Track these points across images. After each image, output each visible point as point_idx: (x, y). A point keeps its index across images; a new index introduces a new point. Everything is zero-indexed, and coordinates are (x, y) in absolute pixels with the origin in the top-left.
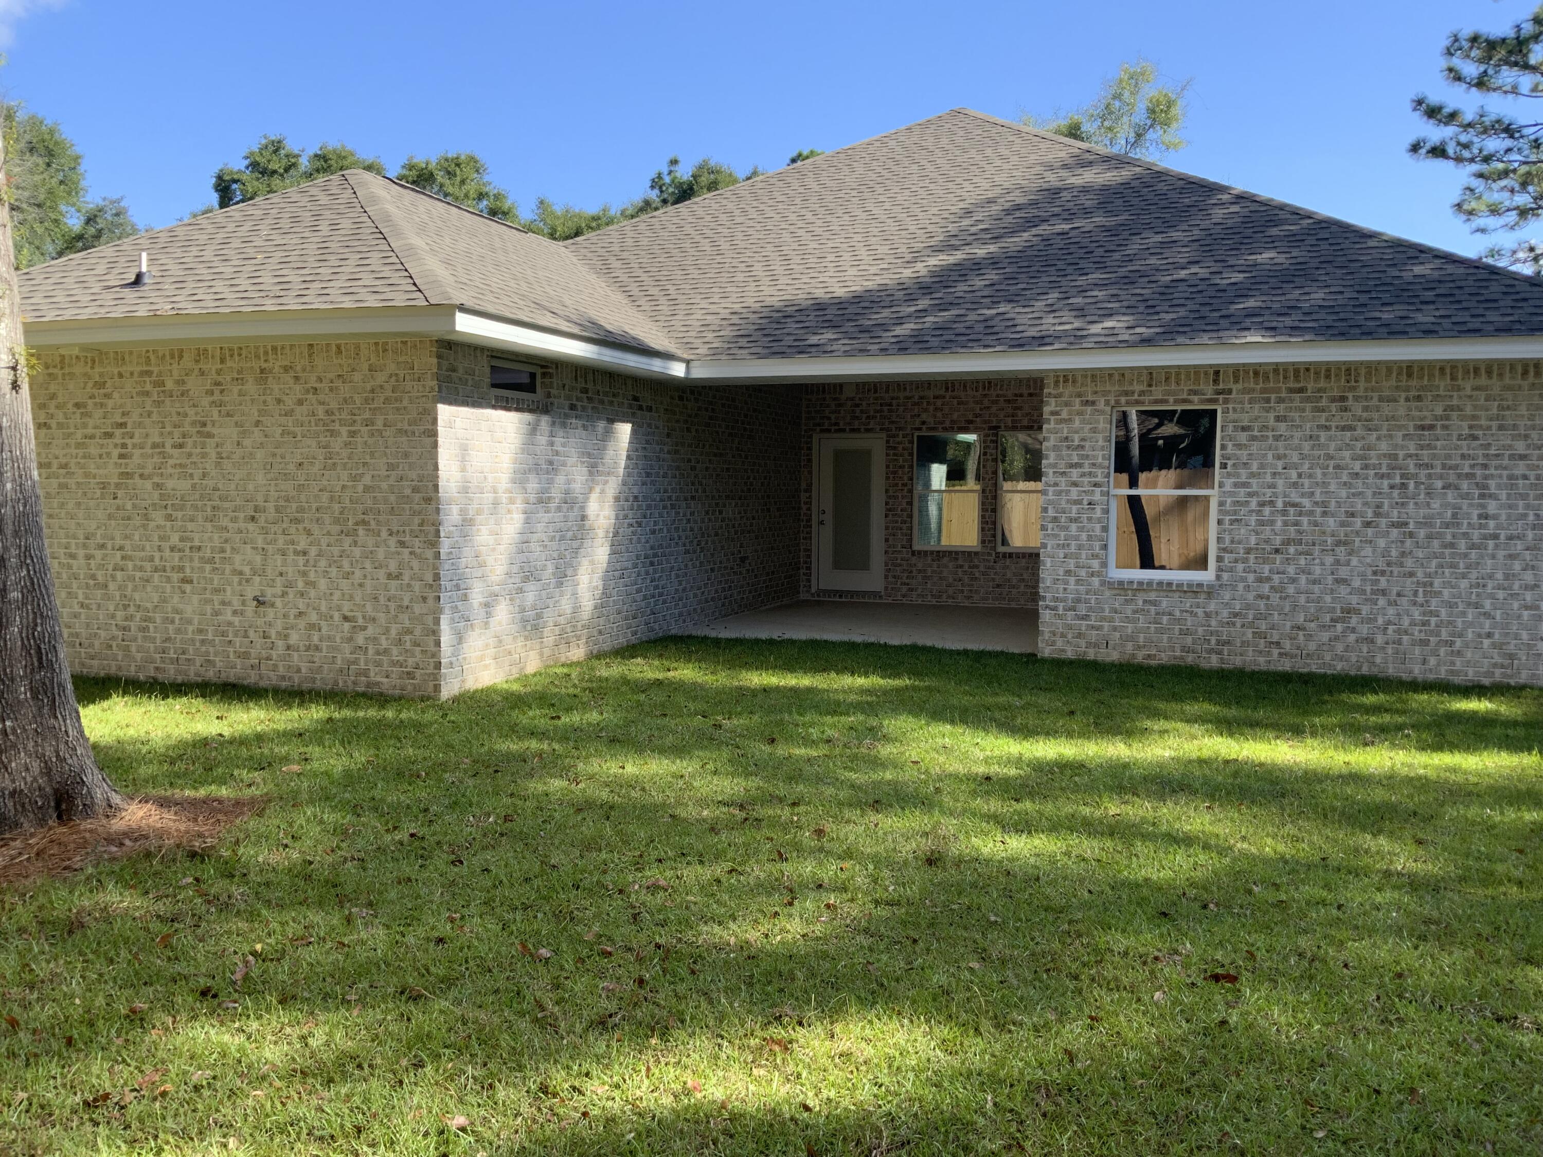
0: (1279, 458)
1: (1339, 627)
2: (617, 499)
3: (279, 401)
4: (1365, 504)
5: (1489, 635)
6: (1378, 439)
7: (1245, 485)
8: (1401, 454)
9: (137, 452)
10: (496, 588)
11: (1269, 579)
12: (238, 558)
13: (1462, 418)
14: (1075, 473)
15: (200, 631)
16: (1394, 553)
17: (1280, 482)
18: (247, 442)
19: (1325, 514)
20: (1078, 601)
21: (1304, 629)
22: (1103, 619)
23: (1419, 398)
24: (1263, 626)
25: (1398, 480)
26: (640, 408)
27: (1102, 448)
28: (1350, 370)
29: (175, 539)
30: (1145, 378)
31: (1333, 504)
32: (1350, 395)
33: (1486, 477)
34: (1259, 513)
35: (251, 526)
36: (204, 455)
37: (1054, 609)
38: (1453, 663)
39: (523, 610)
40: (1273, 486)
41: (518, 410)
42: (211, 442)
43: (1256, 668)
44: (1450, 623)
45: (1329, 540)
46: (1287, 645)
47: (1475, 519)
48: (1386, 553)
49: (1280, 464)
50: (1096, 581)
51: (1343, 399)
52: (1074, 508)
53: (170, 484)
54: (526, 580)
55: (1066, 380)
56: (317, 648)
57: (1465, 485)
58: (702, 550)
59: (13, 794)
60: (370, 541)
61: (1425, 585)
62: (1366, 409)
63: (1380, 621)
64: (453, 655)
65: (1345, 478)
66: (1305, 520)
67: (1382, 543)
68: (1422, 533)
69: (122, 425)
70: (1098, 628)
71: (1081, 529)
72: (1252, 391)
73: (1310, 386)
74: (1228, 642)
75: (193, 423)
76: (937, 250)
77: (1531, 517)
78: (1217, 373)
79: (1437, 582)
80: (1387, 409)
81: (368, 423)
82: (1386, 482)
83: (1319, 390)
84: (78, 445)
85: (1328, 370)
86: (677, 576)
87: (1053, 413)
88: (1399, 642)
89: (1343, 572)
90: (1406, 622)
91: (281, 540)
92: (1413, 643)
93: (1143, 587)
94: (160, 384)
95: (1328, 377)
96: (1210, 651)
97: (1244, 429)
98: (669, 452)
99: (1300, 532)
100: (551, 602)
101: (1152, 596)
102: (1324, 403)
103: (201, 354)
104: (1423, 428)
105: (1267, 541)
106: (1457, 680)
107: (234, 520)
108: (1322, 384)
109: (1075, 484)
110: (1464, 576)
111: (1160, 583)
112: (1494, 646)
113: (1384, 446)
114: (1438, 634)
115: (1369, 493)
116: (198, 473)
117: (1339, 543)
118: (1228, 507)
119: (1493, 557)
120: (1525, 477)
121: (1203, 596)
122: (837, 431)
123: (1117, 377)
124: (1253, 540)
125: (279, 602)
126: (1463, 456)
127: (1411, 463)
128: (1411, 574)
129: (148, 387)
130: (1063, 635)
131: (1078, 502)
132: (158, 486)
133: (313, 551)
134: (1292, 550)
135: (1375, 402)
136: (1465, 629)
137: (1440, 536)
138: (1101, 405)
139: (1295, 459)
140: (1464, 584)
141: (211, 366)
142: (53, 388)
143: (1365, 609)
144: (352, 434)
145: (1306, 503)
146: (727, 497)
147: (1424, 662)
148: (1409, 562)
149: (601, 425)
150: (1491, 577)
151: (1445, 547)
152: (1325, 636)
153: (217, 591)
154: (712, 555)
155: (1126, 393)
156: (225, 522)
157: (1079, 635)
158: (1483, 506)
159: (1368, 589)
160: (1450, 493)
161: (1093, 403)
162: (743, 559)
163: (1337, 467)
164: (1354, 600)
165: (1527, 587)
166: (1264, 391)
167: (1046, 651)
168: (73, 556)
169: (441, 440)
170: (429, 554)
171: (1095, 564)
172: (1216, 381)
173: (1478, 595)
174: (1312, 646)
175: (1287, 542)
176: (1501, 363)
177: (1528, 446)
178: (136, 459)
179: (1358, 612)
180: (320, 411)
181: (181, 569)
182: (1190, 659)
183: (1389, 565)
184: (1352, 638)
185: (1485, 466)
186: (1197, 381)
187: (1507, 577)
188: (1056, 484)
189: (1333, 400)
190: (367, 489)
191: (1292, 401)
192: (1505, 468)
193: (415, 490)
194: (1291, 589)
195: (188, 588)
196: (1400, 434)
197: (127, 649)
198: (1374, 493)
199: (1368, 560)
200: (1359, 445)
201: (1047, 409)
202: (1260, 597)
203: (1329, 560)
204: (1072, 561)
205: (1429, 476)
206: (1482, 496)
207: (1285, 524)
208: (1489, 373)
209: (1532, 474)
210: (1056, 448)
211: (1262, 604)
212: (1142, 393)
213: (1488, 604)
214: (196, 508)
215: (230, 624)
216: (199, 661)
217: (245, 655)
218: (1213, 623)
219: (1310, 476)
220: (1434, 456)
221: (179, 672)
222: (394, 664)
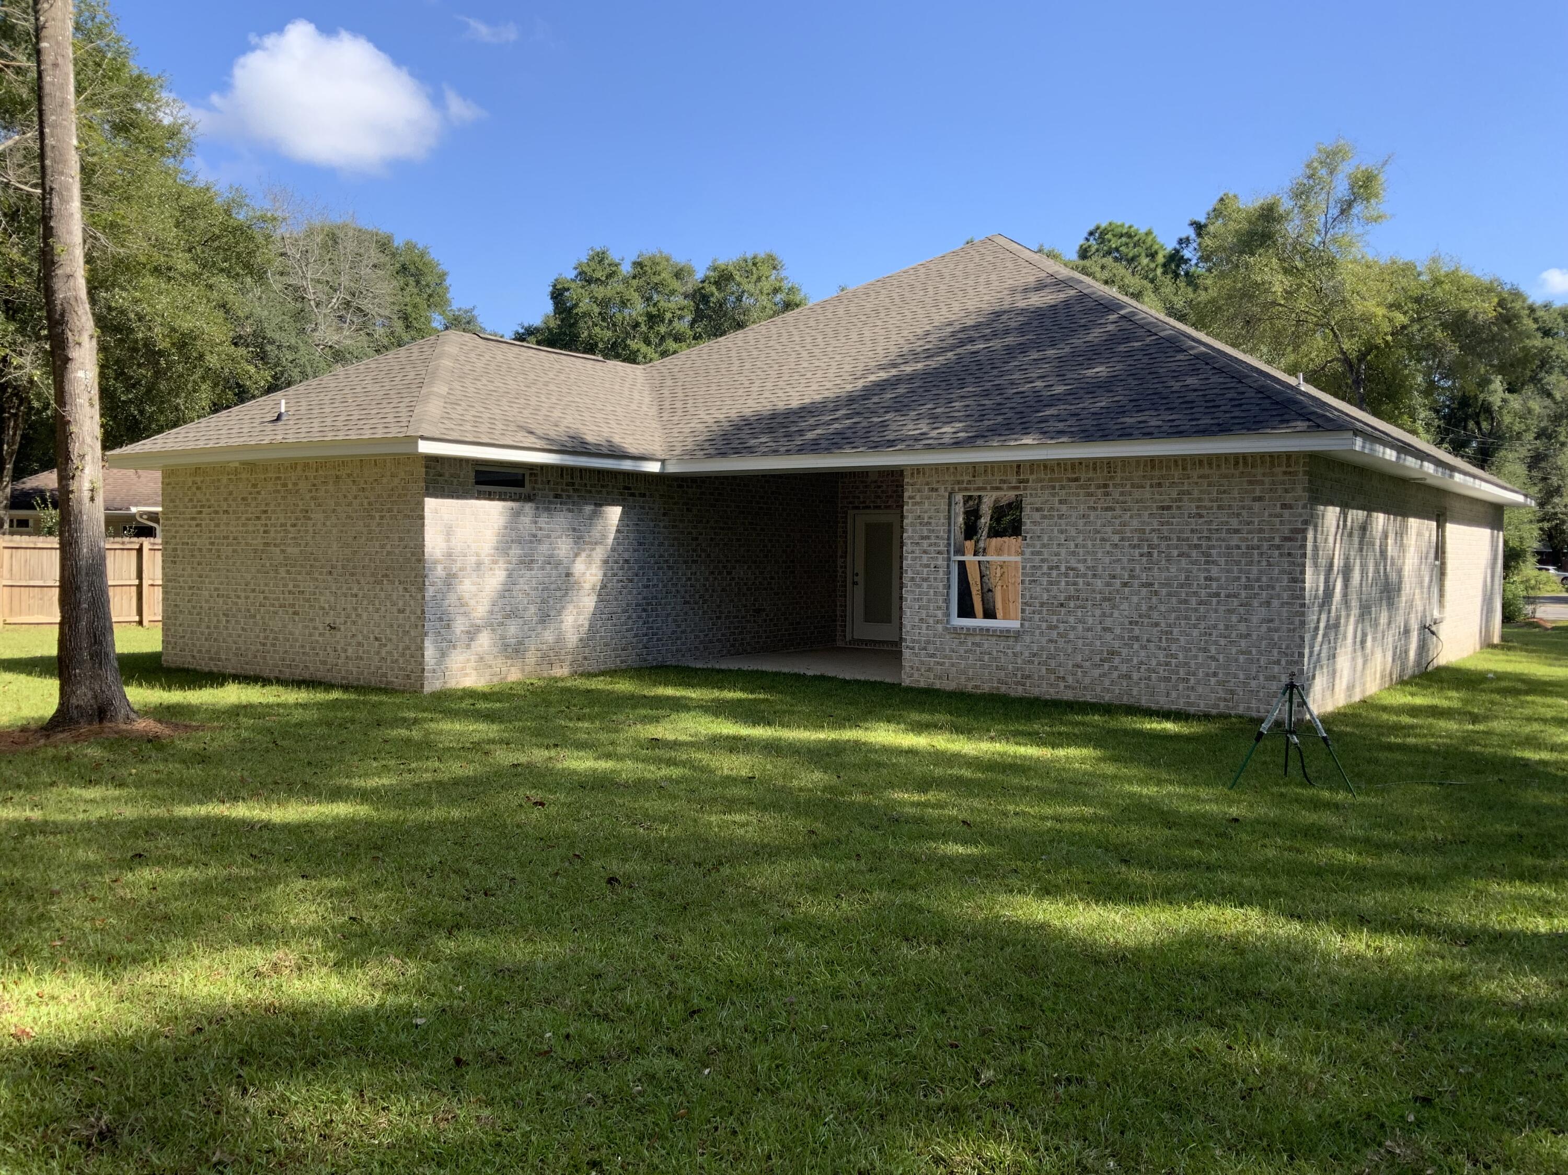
0: (1062, 532)
1: (1106, 666)
2: (606, 562)
3: (345, 496)
4: (1123, 568)
5: (1215, 674)
6: (1131, 517)
7: (1039, 553)
8: (1148, 528)
9: (273, 529)
10: (479, 622)
11: (1056, 627)
12: (322, 598)
13: (1191, 500)
14: (925, 543)
15: (303, 646)
16: (1144, 607)
17: (1063, 551)
18: (328, 523)
19: (1094, 576)
20: (928, 642)
21: (1081, 667)
22: (945, 657)
23: (1160, 485)
24: (1053, 663)
25: (1146, 550)
26: (633, 495)
27: (943, 525)
28: (1110, 464)
29: (291, 587)
30: (971, 470)
31: (1100, 569)
32: (1111, 483)
33: (1210, 547)
34: (1049, 575)
35: (329, 578)
36: (307, 531)
37: (912, 648)
38: (1189, 697)
39: (503, 638)
40: (1058, 554)
41: (500, 499)
42: (310, 523)
43: (1048, 697)
44: (1186, 664)
45: (1098, 596)
46: (1070, 679)
47: (1202, 581)
48: (1138, 607)
49: (1063, 537)
50: (940, 627)
51: (1106, 486)
52: (925, 570)
53: (289, 550)
54: (508, 617)
55: (918, 473)
56: (362, 658)
57: (1194, 553)
58: (705, 602)
59: (77, 707)
60: (390, 588)
61: (1167, 633)
62: (1122, 494)
63: (1135, 661)
64: (436, 664)
65: (1108, 548)
66: (1080, 580)
67: (1135, 599)
68: (1164, 591)
69: (265, 512)
70: (942, 664)
71: (930, 587)
72: (1041, 481)
73: (1083, 476)
74: (1029, 677)
75: (301, 511)
76: (882, 368)
77: (1244, 580)
78: (1019, 467)
79: (1175, 631)
80: (1137, 493)
81: (390, 510)
82: (1137, 551)
83: (1089, 480)
84: (244, 525)
85: (1095, 464)
86: (675, 621)
87: (910, 498)
88: (1149, 678)
89: (1108, 622)
90: (1154, 662)
91: (345, 586)
92: (1160, 679)
93: (971, 632)
94: (285, 485)
95: (1095, 469)
96: (1017, 683)
97: (1038, 510)
98: (665, 527)
99: (1077, 590)
100: (533, 634)
101: (977, 639)
102: (1092, 489)
103: (306, 466)
104: (1163, 508)
105: (1055, 597)
106: (1192, 710)
107: (321, 573)
108: (1091, 474)
109: (925, 552)
110: (1195, 626)
111: (981, 629)
112: (1219, 683)
113: (1135, 523)
114: (1178, 673)
115: (1125, 559)
116: (303, 543)
117: (1105, 599)
118: (1028, 571)
119: (1216, 611)
120: (1238, 547)
121: (1012, 639)
122: (865, 508)
123: (952, 470)
124: (1045, 596)
125: (342, 629)
126: (1192, 531)
127: (1154, 536)
128: (1157, 625)
129: (279, 487)
130: (918, 670)
131: (928, 566)
132: (283, 551)
133: (360, 595)
134: (1072, 604)
135: (1128, 488)
136: (1197, 669)
137: (1176, 594)
138: (942, 491)
139: (1073, 533)
140: (1196, 633)
141: (311, 474)
142: (231, 488)
143: (1125, 651)
144: (382, 518)
145: (1081, 567)
146: (737, 561)
147: (1168, 695)
148: (1155, 615)
149: (588, 509)
150: (1215, 627)
151: (1180, 603)
152: (1096, 672)
153: (312, 620)
154: (719, 606)
155: (959, 482)
156: (316, 575)
157: (929, 670)
158: (1208, 571)
159: (1126, 635)
160: (1183, 560)
161: (937, 490)
162: (758, 611)
163: (1103, 539)
164: (1117, 644)
165: (1241, 636)
166: (1051, 480)
167: (907, 682)
168: (239, 597)
169: (426, 522)
170: (419, 596)
171: (939, 613)
172: (1018, 473)
173: (1206, 642)
174: (1087, 681)
175: (1069, 598)
176: (1218, 456)
177: (1240, 522)
178: (272, 534)
179: (1119, 654)
180: (365, 502)
181: (293, 605)
182: (1003, 689)
183: (1140, 616)
184: (1115, 674)
185: (1209, 538)
186: (1005, 473)
187: (1227, 627)
188: (913, 552)
189: (1098, 487)
190: (389, 553)
191: (1070, 488)
192: (1224, 540)
193: (413, 554)
194: (1072, 635)
195: (297, 618)
196: (1147, 513)
197: (264, 658)
198: (1129, 560)
199: (1126, 613)
200: (1117, 521)
201: (906, 494)
202: (1051, 641)
203: (1098, 612)
204: (924, 612)
205: (1168, 546)
206: (1207, 562)
207: (1067, 583)
208: (1210, 464)
209: (1243, 545)
210: (912, 524)
211: (1052, 646)
212: (969, 482)
213: (1213, 649)
214: (302, 566)
215: (317, 642)
216: (301, 665)
217: (324, 663)
218: (1019, 661)
219: (1084, 546)
220: (1171, 531)
221: (291, 673)
222: (400, 669)
